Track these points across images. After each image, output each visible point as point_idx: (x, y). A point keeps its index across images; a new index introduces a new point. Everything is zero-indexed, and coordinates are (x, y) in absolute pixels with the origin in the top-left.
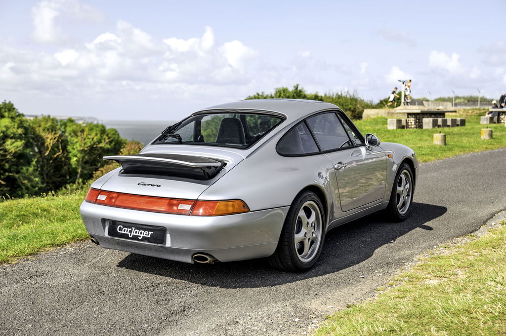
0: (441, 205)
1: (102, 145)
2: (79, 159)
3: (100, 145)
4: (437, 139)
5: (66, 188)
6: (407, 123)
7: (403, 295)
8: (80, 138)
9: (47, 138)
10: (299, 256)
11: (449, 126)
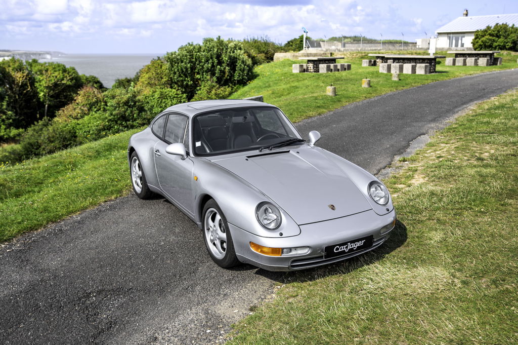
2: (45, 93)
3: (63, 82)
6: (307, 67)
8: (45, 76)
9: (17, 76)
11: (338, 70)
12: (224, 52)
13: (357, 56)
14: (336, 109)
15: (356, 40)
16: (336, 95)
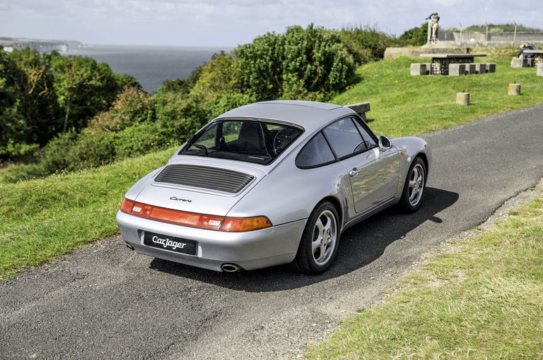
0: (453, 191)
1: (93, 82)
2: (67, 97)
4: (460, 98)
5: (58, 137)
6: (432, 68)
7: (407, 300)
8: (67, 74)
9: (31, 74)
10: (315, 260)
11: (477, 73)
12: (317, 45)
13: (506, 53)
14: (468, 122)
15: (508, 30)
16: (469, 104)
